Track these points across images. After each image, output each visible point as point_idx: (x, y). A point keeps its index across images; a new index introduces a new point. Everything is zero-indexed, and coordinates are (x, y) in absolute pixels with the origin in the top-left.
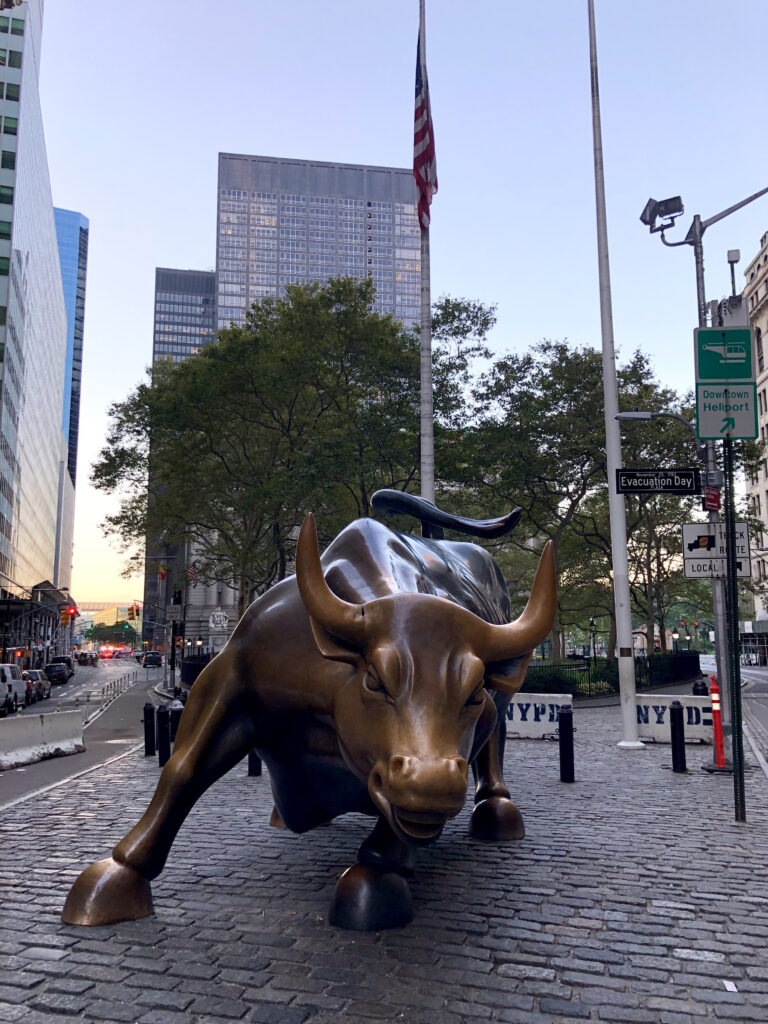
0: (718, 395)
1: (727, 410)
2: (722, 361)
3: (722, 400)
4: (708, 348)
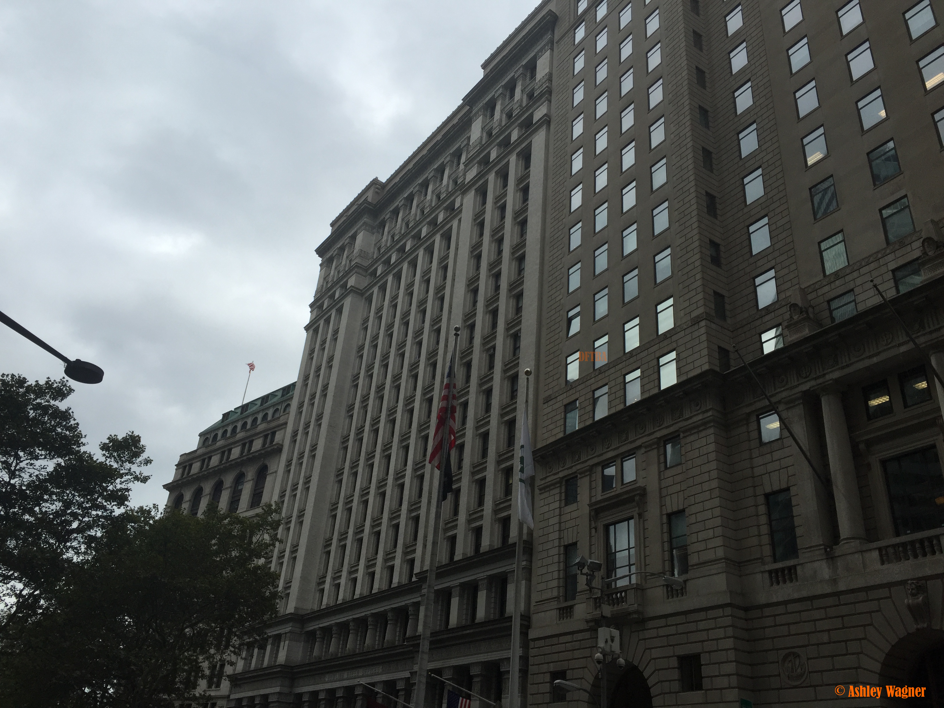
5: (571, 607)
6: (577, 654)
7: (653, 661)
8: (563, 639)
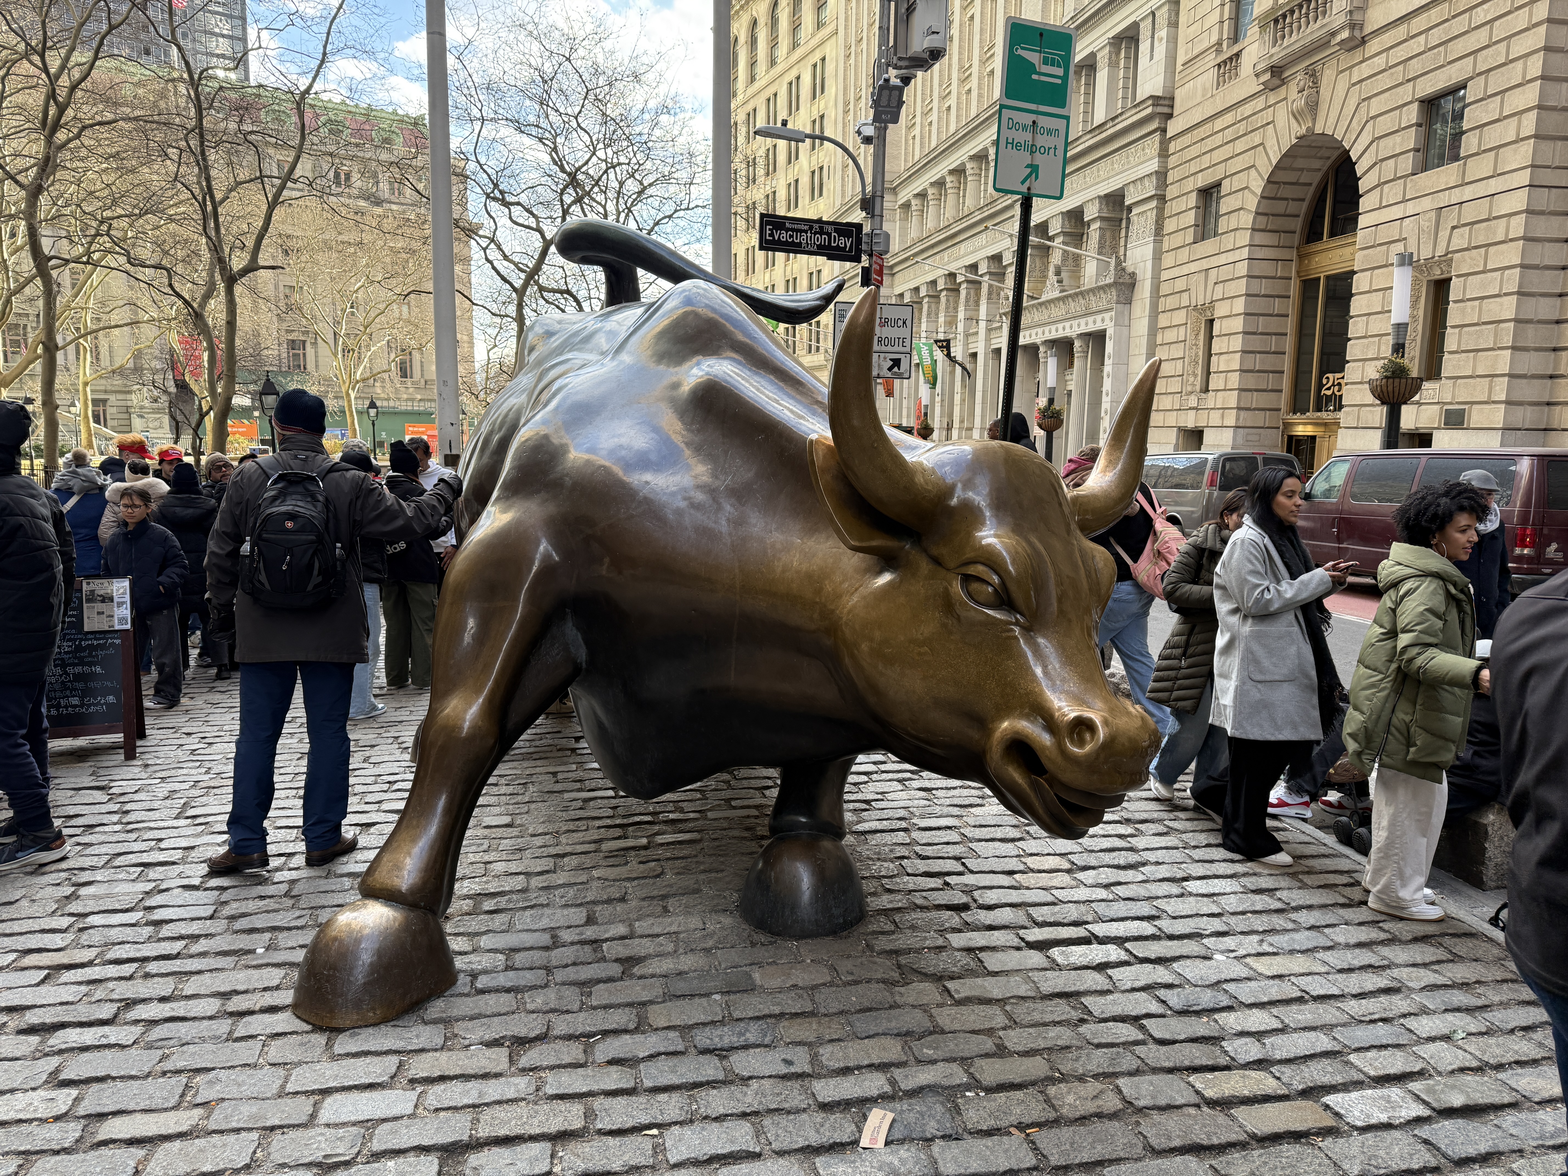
0: (1025, 128)
1: (1032, 152)
2: (1034, 77)
3: (1027, 136)
4: (1020, 52)
5: (1238, 55)
6: (1240, 146)
7: (1370, 125)
8: (1219, 124)
